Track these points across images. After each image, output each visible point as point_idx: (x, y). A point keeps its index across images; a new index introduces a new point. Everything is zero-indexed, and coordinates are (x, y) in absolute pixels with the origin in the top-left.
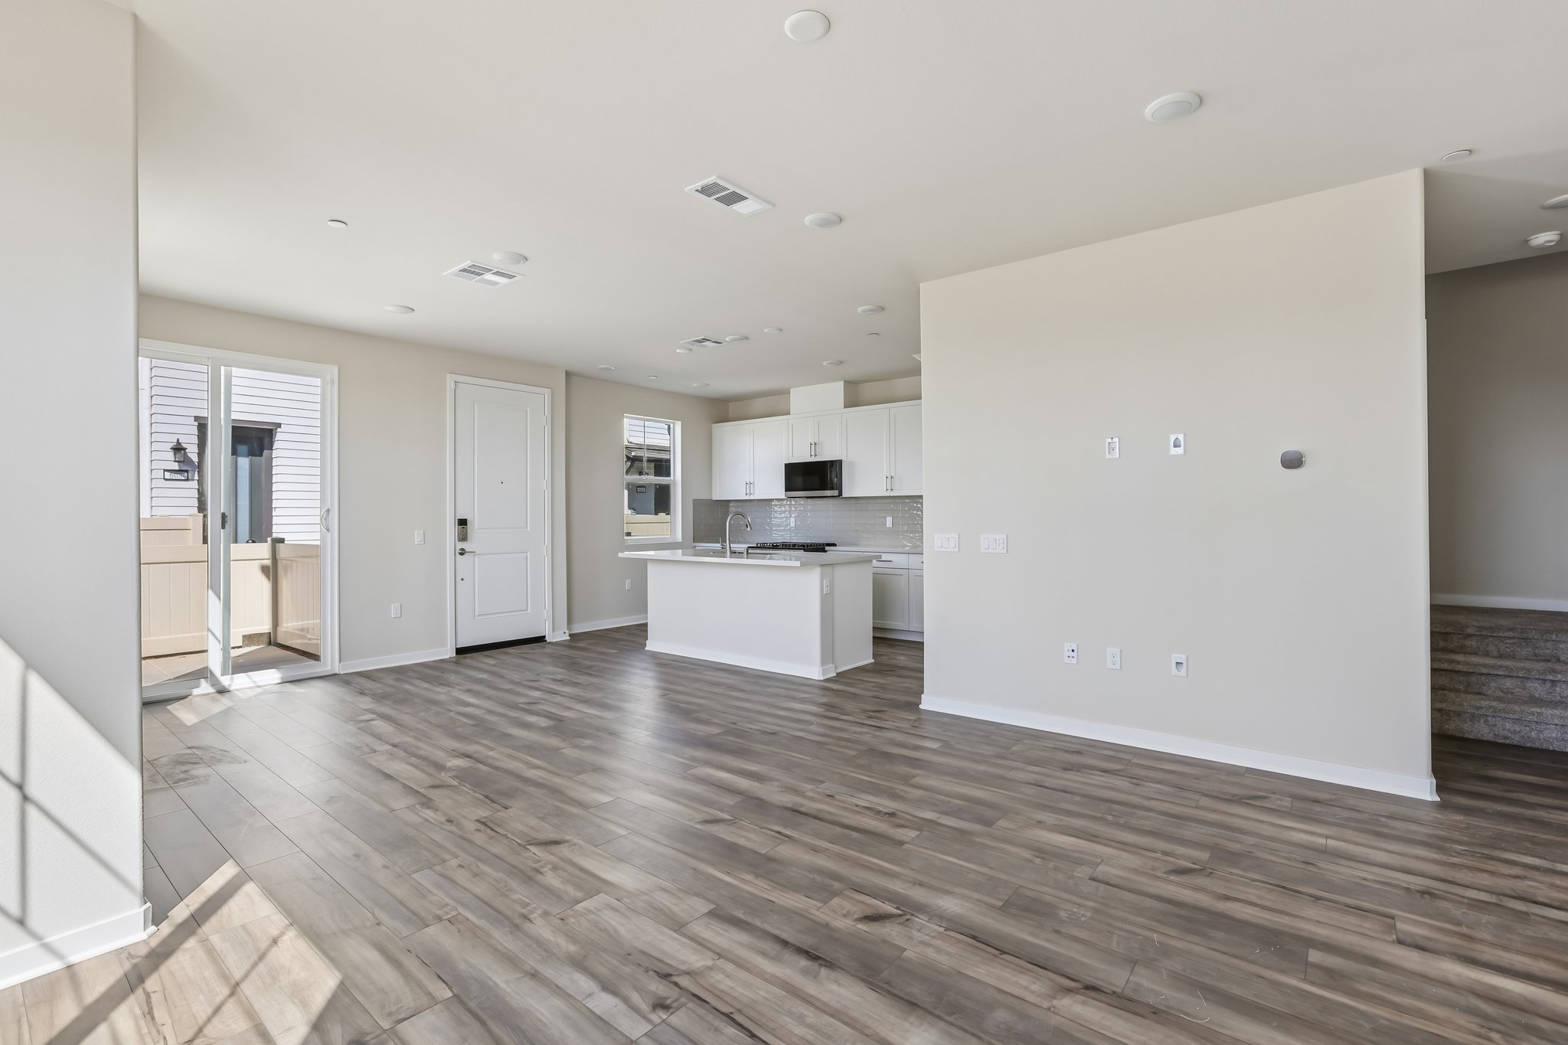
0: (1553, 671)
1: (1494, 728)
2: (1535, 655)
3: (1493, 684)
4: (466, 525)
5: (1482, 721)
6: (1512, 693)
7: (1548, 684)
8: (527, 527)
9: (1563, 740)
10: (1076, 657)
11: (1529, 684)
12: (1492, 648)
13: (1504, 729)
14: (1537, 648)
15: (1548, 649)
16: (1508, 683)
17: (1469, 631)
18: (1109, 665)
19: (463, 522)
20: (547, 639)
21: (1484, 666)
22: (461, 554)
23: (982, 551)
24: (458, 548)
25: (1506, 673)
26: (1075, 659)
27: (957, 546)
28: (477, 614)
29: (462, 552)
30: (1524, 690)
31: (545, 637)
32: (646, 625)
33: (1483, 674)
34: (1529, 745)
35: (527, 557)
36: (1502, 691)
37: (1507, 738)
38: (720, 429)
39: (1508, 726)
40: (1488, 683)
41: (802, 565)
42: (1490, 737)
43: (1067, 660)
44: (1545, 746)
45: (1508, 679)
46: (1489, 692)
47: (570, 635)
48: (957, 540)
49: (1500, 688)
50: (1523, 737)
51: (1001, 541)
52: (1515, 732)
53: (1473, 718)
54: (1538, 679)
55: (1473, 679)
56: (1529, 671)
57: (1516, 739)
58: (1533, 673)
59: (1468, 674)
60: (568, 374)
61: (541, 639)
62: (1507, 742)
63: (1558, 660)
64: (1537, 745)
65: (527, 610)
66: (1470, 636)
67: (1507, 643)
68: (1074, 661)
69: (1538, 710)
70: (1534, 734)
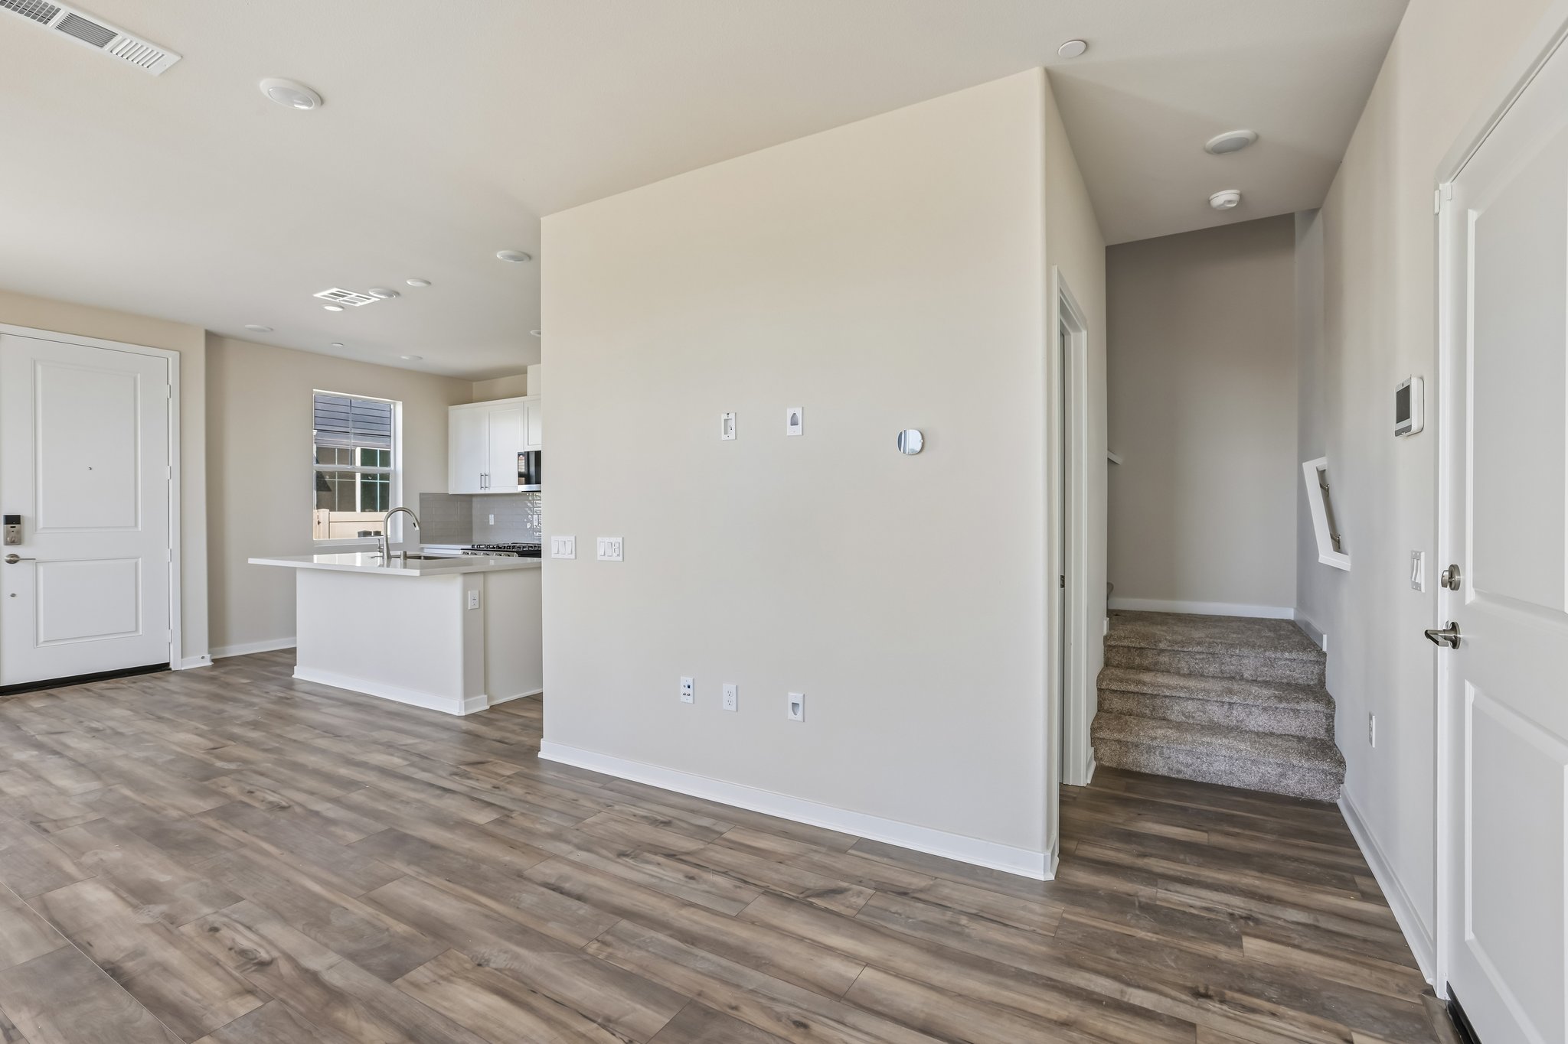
0: (1230, 692)
1: (1168, 761)
2: (1222, 672)
3: (1176, 708)
5: (1157, 753)
6: (1193, 717)
7: (1226, 707)
8: (136, 525)
9: (1231, 773)
10: (691, 693)
11: (1209, 707)
12: (1183, 664)
13: (1178, 762)
14: (1223, 663)
15: (1233, 665)
16: (1190, 706)
17: (1162, 646)
18: (726, 706)
20: (171, 666)
21: (1168, 687)
23: (599, 558)
25: (1187, 695)
26: (691, 698)
27: (573, 551)
28: (42, 639)
30: (1204, 714)
31: (168, 664)
32: (295, 648)
33: (1166, 697)
34: (1200, 779)
35: (136, 564)
36: (1184, 715)
37: (1179, 772)
38: (461, 414)
39: (1181, 758)
40: (1172, 706)
41: (422, 575)
42: (1163, 771)
43: (684, 699)
44: (1215, 781)
45: (1190, 702)
46: (1173, 717)
47: (213, 660)
48: (574, 545)
49: (1182, 712)
50: (1194, 771)
51: (617, 545)
52: (1187, 765)
53: (1150, 750)
54: (1216, 701)
55: (1158, 702)
56: (1208, 692)
57: (1188, 774)
58: (1211, 695)
59: (1154, 696)
60: (213, 338)
61: (164, 667)
62: (1180, 776)
63: (1242, 678)
64: (1207, 780)
65: (137, 630)
66: (1163, 651)
67: (1196, 659)
68: (690, 700)
69: (1209, 740)
70: (1204, 767)
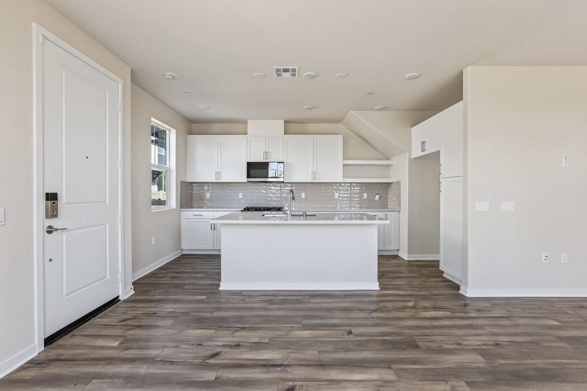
4: (57, 200)
19: (52, 197)
22: (49, 232)
24: (47, 225)
29: (50, 230)
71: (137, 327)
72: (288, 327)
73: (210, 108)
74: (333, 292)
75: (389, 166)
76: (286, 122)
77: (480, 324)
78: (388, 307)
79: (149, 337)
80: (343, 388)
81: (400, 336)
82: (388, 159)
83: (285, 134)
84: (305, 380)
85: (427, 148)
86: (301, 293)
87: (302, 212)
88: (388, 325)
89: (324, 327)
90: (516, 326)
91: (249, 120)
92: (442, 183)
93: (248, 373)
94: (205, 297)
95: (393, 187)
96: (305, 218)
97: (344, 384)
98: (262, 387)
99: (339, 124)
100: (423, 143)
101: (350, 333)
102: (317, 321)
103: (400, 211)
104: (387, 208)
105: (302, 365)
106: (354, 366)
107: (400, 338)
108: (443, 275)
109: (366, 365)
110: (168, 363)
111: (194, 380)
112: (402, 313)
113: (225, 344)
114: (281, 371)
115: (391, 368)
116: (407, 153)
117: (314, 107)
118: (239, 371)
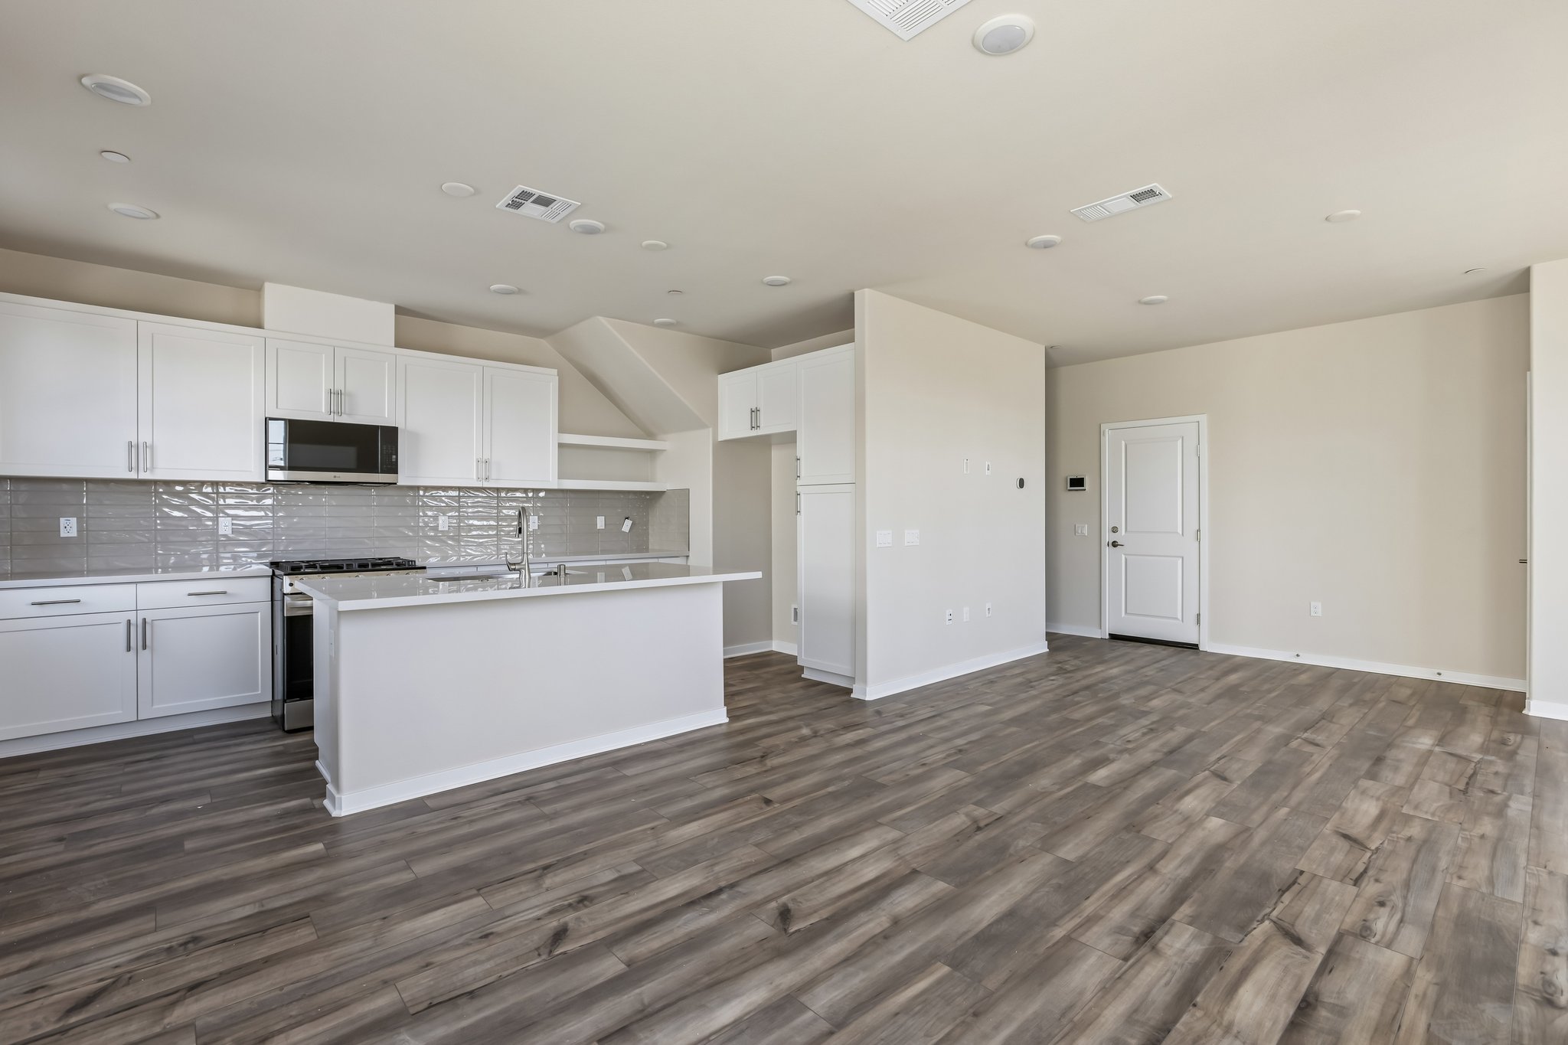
10: (952, 618)
23: (906, 544)
26: (951, 621)
27: (891, 541)
43: (948, 622)
48: (891, 535)
51: (917, 535)
71: (189, 991)
72: (645, 830)
73: (158, 216)
74: (649, 746)
75: (652, 453)
76: (399, 310)
77: (921, 732)
78: (777, 746)
79: (286, 989)
80: (852, 874)
81: (844, 780)
82: (650, 435)
83: (398, 345)
84: (788, 890)
85: (762, 422)
86: (583, 765)
87: (556, 565)
88: (811, 772)
89: (711, 808)
90: (956, 722)
91: (270, 281)
92: (802, 496)
93: (679, 927)
94: (319, 846)
95: (662, 501)
96: (562, 579)
97: (849, 868)
98: (734, 933)
99: (541, 340)
100: (755, 412)
101: (768, 802)
102: (688, 804)
103: (688, 556)
104: (647, 550)
105: (755, 874)
106: (829, 843)
107: (846, 783)
108: (803, 676)
109: (848, 834)
110: (464, 1000)
111: (583, 989)
112: (809, 748)
113: (549, 909)
114: (732, 898)
115: (881, 824)
116: (711, 429)
117: (520, 291)
118: (656, 933)
